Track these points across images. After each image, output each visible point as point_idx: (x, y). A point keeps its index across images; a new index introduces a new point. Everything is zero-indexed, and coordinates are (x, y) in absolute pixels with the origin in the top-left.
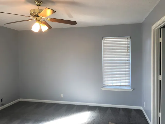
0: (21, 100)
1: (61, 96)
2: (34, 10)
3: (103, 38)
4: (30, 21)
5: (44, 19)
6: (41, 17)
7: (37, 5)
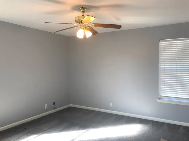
0: (71, 105)
1: (110, 104)
2: (79, 17)
3: (159, 40)
4: (76, 27)
5: (88, 25)
6: (85, 23)
7: (82, 12)
